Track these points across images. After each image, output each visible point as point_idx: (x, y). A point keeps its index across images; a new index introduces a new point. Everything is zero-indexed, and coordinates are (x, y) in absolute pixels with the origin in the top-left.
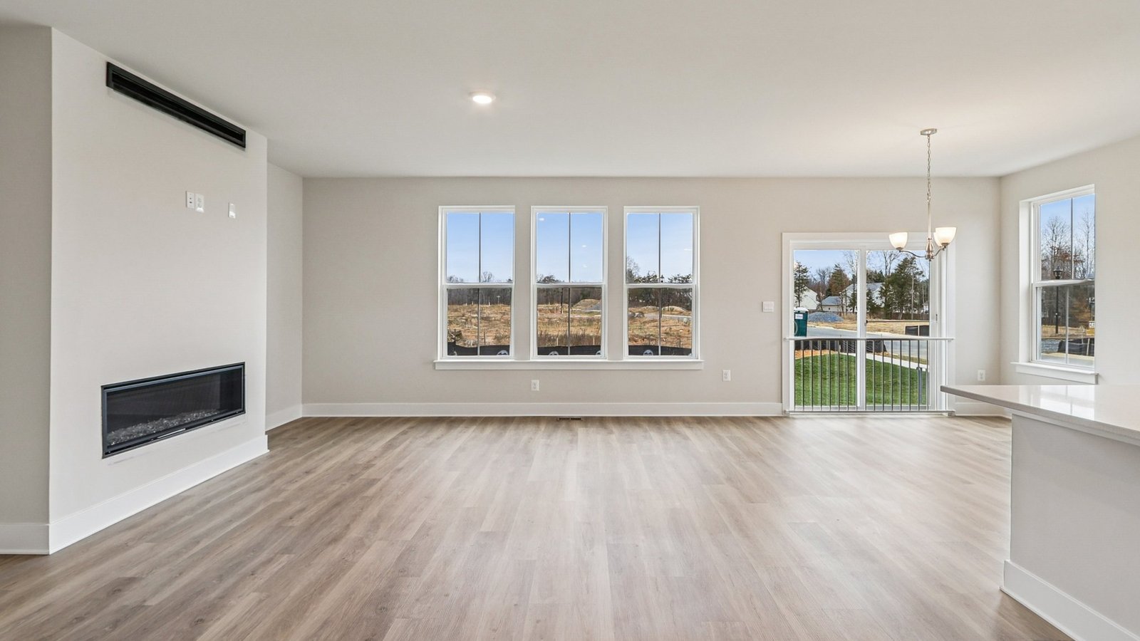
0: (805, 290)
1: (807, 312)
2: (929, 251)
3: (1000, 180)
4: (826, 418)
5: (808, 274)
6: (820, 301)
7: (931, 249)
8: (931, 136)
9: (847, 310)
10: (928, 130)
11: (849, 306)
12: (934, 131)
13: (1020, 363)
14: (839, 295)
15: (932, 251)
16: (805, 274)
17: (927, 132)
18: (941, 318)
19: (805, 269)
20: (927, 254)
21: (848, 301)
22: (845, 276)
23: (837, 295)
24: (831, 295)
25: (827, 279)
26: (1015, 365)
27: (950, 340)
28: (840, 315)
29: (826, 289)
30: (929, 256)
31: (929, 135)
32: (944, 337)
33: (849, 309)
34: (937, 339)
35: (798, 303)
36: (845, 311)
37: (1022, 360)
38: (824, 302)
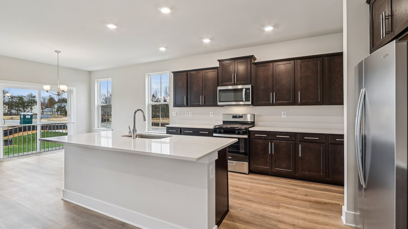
0: (34, 105)
1: (32, 115)
2: (58, 93)
3: (90, 72)
4: (21, 158)
5: (36, 98)
6: (42, 110)
7: (59, 92)
8: (59, 53)
9: (55, 113)
10: (58, 51)
11: (56, 112)
12: (60, 52)
13: (95, 128)
14: (51, 107)
15: (59, 93)
16: (34, 98)
17: (57, 52)
18: (71, 116)
19: (35, 96)
20: (57, 94)
21: (55, 110)
22: (54, 100)
23: (50, 108)
24: (47, 107)
25: (46, 101)
26: (94, 129)
27: (74, 123)
28: (51, 115)
29: (46, 105)
30: (58, 94)
31: (58, 53)
32: (72, 122)
33: (56, 113)
34: (69, 123)
35: (31, 111)
36: (54, 114)
37: (96, 128)
38: (44, 110)
